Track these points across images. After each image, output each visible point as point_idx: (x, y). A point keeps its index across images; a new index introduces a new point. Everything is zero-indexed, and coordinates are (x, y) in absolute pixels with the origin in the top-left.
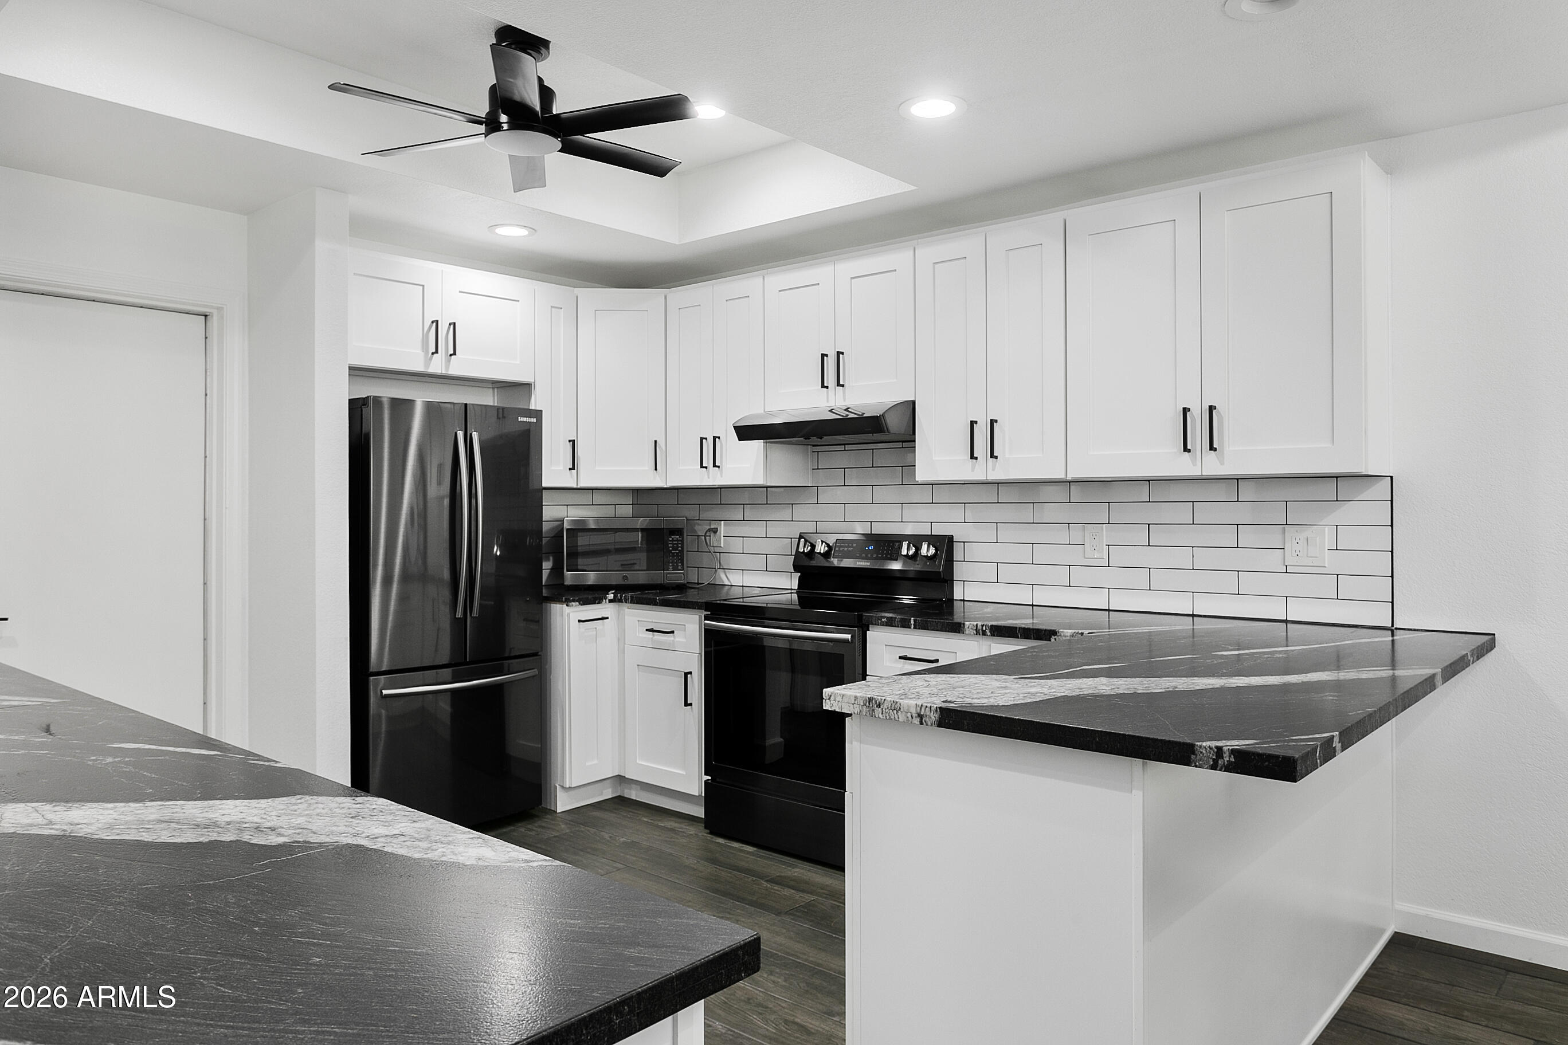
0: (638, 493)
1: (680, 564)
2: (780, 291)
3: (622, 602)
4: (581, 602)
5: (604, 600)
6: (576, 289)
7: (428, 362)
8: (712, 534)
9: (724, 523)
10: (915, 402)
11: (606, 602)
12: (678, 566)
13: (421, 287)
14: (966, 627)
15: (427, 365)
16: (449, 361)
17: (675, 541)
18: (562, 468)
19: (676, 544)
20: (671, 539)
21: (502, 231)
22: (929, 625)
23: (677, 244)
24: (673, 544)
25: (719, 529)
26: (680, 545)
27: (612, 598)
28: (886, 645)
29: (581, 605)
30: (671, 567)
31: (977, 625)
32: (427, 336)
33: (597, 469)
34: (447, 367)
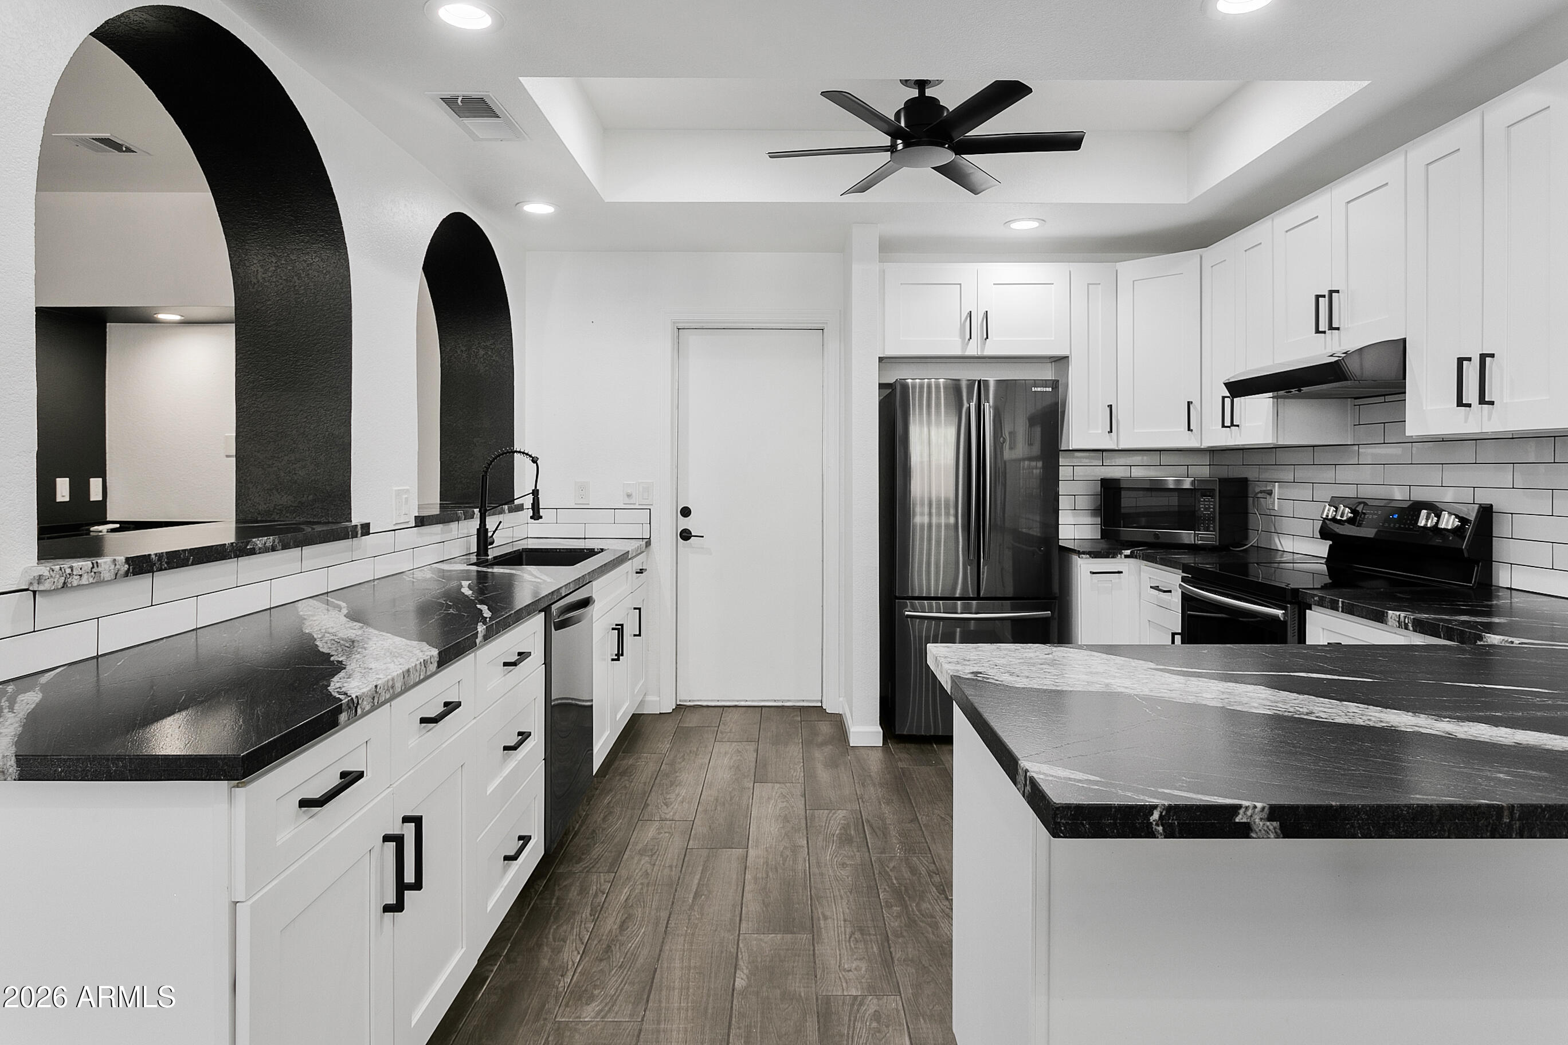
0: (1213, 452)
1: (1212, 525)
2: (1287, 231)
3: (1137, 558)
4: (1092, 555)
5: (1119, 556)
6: (1117, 263)
7: (965, 345)
8: (1268, 497)
9: (1279, 485)
10: (1406, 340)
11: (1121, 557)
12: (1209, 527)
13: (959, 286)
14: (1389, 617)
15: (964, 348)
16: (985, 344)
17: (1207, 501)
18: (1100, 432)
19: (1207, 505)
20: (1202, 500)
21: (1016, 226)
22: (1355, 609)
23: (1186, 202)
24: (1205, 505)
25: (1273, 491)
26: (1212, 506)
27: (1129, 554)
28: (1323, 629)
29: (1092, 558)
30: (1202, 528)
31: (1399, 615)
32: (963, 326)
33: (1136, 431)
34: (983, 349)
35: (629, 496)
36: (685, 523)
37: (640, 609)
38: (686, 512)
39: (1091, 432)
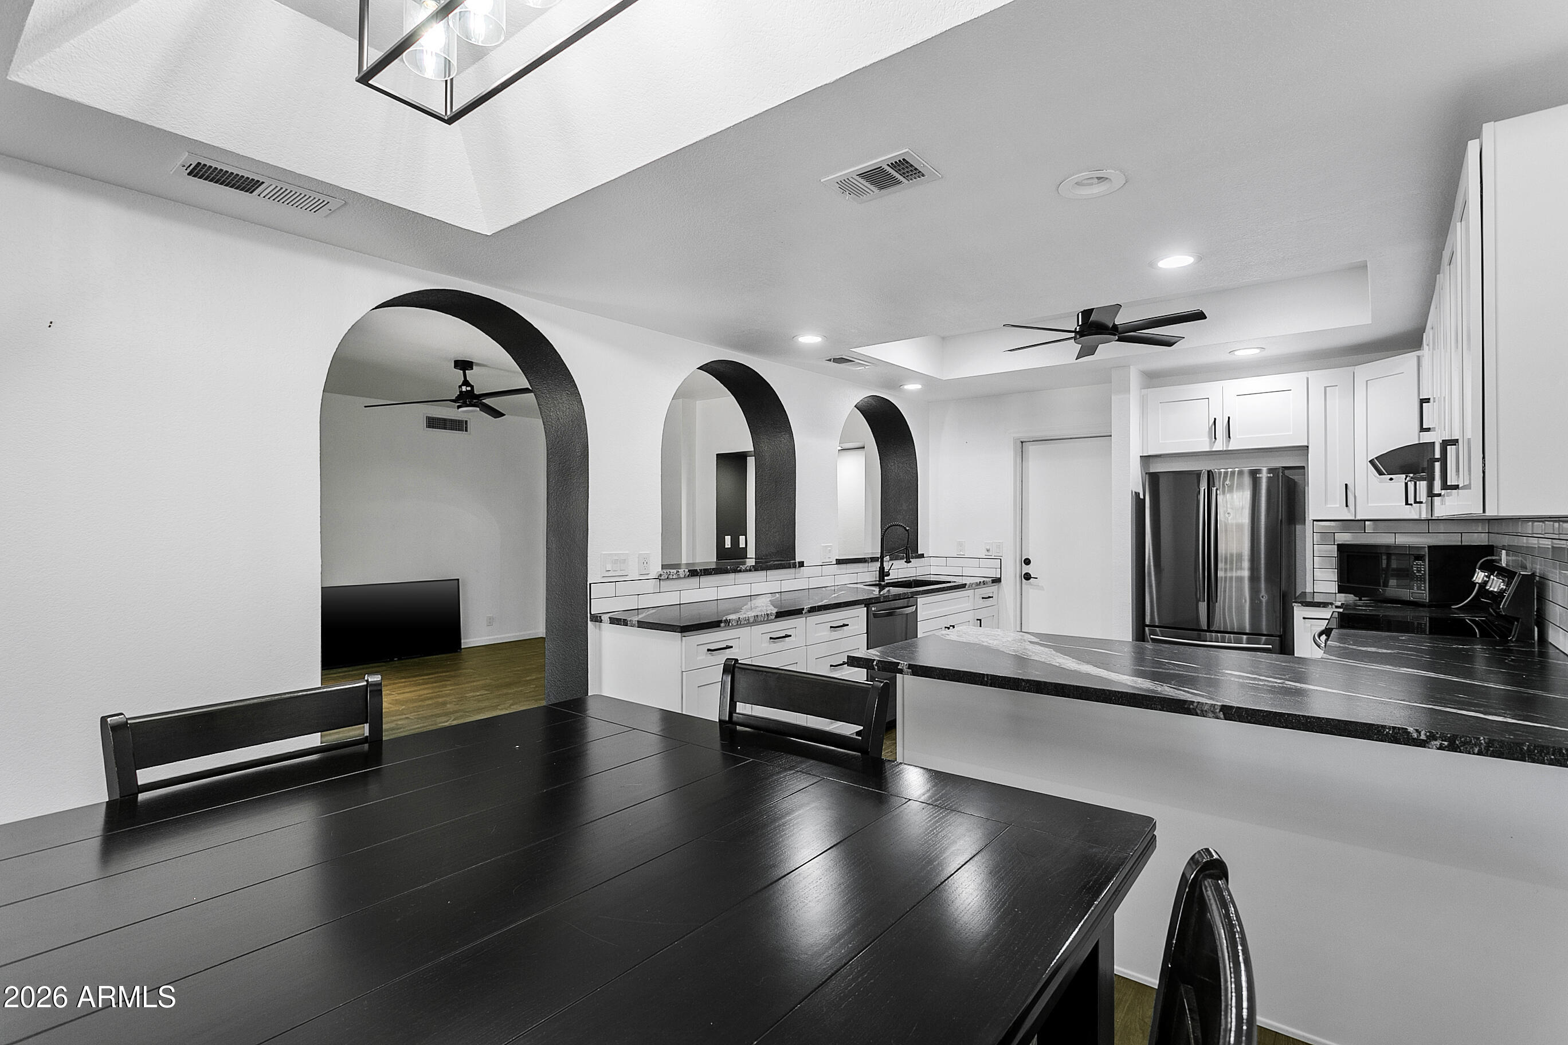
1: (1423, 585)
6: (1352, 368)
7: (1212, 443)
11: (1332, 608)
12: (1421, 586)
13: (1207, 399)
15: (1210, 446)
16: (1228, 442)
17: (1419, 565)
18: (1335, 506)
20: (1415, 563)
21: (1239, 353)
24: (1418, 568)
26: (1423, 569)
29: (1304, 606)
30: (1415, 587)
32: (1210, 429)
33: (1369, 505)
34: (1227, 446)
35: (988, 550)
36: (1026, 569)
37: (980, 620)
38: (1027, 562)
39: (1329, 506)
